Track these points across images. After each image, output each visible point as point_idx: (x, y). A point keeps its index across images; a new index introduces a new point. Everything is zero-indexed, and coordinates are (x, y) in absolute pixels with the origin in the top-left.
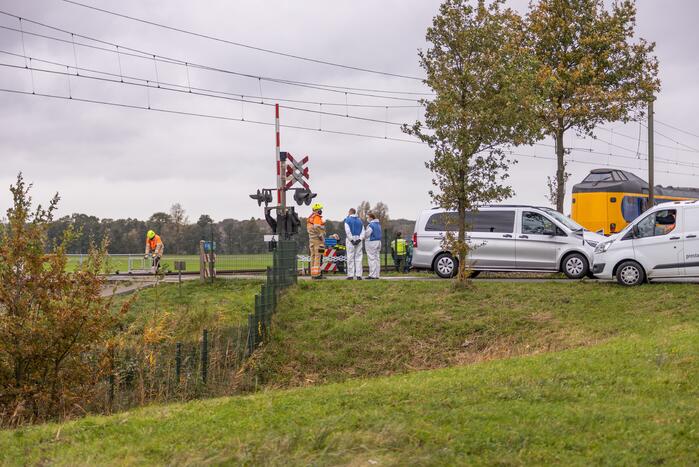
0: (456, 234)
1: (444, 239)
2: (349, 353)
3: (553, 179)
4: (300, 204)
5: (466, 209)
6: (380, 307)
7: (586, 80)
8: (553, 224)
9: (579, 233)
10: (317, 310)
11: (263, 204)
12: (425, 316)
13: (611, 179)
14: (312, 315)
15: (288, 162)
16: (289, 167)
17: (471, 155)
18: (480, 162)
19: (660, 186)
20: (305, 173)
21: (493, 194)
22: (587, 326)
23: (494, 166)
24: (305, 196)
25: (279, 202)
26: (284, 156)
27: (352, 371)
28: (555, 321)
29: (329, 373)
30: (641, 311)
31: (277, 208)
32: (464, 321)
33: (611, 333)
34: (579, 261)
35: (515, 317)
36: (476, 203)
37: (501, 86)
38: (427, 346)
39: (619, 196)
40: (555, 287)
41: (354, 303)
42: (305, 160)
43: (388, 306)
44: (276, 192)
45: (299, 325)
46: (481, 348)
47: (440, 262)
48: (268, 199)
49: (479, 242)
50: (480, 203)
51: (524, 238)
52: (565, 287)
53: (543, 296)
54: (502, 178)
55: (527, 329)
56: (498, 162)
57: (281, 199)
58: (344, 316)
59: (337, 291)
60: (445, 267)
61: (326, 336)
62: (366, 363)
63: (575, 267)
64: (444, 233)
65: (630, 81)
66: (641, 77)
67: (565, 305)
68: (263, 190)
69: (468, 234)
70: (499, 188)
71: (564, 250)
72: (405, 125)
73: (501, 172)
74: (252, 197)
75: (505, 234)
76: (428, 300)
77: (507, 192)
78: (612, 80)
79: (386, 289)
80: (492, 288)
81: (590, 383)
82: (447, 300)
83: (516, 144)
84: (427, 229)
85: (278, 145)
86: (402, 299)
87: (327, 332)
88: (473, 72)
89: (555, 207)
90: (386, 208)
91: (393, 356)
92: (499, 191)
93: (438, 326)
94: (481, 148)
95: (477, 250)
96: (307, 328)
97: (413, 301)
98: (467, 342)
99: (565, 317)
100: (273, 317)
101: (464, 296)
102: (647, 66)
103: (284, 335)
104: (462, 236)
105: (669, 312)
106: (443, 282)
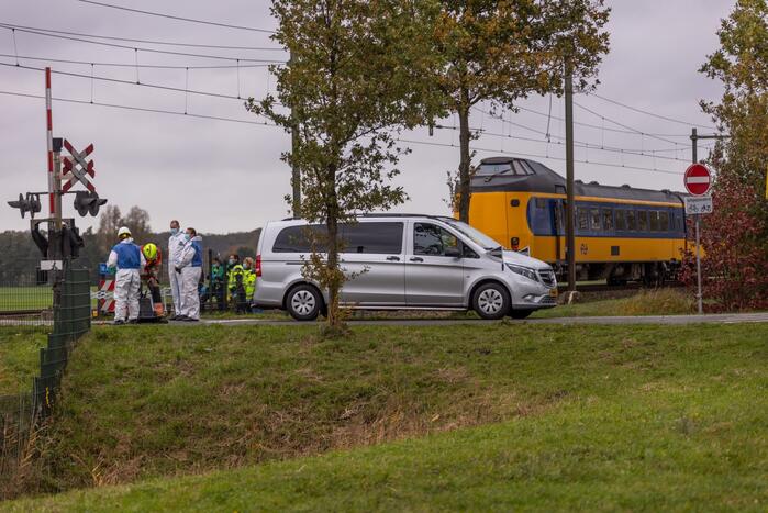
0: (325, 257)
1: (307, 264)
2: (177, 430)
3: (454, 175)
4: (83, 214)
5: (339, 221)
6: (217, 364)
7: (503, 36)
8: (458, 240)
9: (496, 254)
10: (126, 369)
11: (28, 214)
12: (285, 376)
13: (511, 172)
14: (120, 377)
15: (64, 152)
16: (67, 161)
17: (344, 143)
18: (357, 152)
19: (580, 182)
20: (89, 169)
21: (377, 198)
22: (520, 386)
23: (378, 158)
24: (88, 203)
25: (52, 211)
26: (57, 144)
27: (183, 457)
28: (472, 380)
29: (149, 460)
30: (594, 364)
31: (49, 220)
32: (341, 382)
33: (558, 395)
34: (497, 293)
35: (414, 374)
36: (352, 211)
37: (387, 42)
38: (289, 418)
39: (524, 197)
40: (466, 331)
41: (179, 358)
42: (90, 150)
43: (228, 362)
44: (47, 196)
45: (100, 392)
46: (369, 420)
47: (296, 297)
48: (35, 208)
49: (358, 269)
50: (358, 211)
51: (416, 262)
52: (481, 333)
53: (452, 345)
54: (390, 176)
55: (434, 392)
56: (383, 153)
57: (55, 206)
58: (166, 378)
59: (152, 342)
60: (304, 304)
61: (142, 407)
62: (201, 445)
63: (491, 303)
64: (307, 256)
65: (566, 33)
66: (581, 29)
67: (484, 357)
68: (28, 194)
69: (342, 256)
70: (386, 190)
71: (475, 277)
72: (251, 100)
73: (387, 166)
74: (12, 204)
75: (390, 256)
76: (286, 352)
77: (397, 196)
78: (541, 32)
79: (222, 337)
80: (376, 333)
81: (610, 458)
82: (313, 352)
83: (410, 126)
84: (275, 249)
85: (50, 127)
86: (248, 351)
87: (142, 401)
88: (345, 23)
89: (457, 216)
90: (145, 216)
91: (241, 434)
92: (385, 194)
93: (304, 390)
94: (358, 131)
95: (355, 279)
96: (113, 396)
97: (266, 354)
98: (348, 412)
99: (486, 373)
100: (63, 381)
101: (337, 347)
102: (591, 15)
103: (81, 406)
104: (333, 260)
105: (634, 365)
106: (303, 327)
